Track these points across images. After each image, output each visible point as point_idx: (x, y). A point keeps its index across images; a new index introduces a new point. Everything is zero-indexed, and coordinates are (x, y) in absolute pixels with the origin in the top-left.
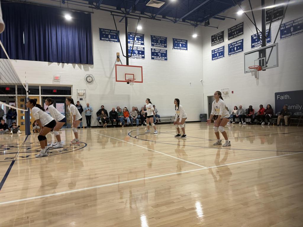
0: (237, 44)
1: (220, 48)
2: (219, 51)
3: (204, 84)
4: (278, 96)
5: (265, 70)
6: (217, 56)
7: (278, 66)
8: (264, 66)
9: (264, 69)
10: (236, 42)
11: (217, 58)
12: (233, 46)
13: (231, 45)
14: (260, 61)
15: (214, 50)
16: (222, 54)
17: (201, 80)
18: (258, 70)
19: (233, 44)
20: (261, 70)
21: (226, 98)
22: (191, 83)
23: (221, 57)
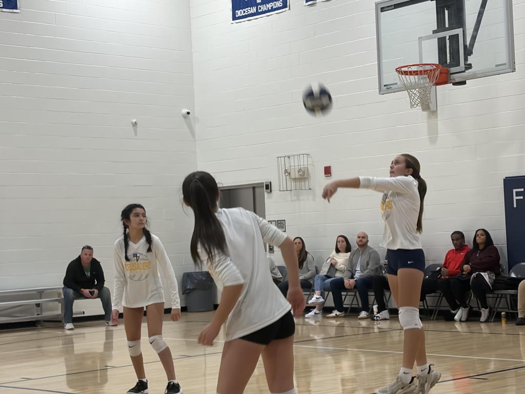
3: (197, 128)
4: (515, 191)
5: (464, 83)
6: (253, 3)
7: (514, 70)
8: (458, 64)
9: (457, 78)
11: (257, 14)
14: (442, 42)
17: (185, 111)
18: (437, 84)
20: (446, 83)
21: (298, 199)
22: (138, 125)
23: (273, 10)
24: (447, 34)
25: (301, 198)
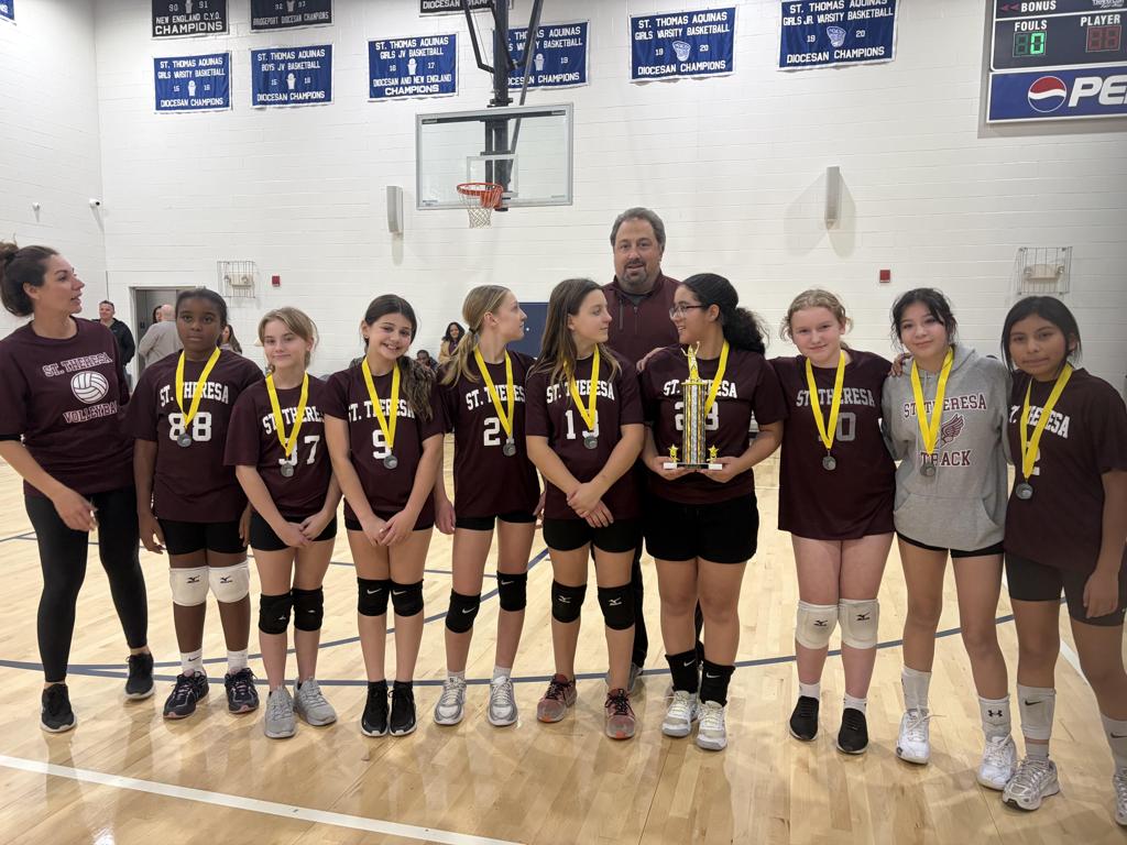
0: (297, 60)
1: (207, 57)
2: (198, 74)
3: (105, 221)
5: (506, 210)
6: (184, 94)
7: (572, 204)
9: (504, 204)
10: (297, 50)
11: (189, 107)
12: (277, 63)
13: (268, 56)
15: (170, 60)
16: (216, 88)
17: (93, 201)
19: (277, 56)
21: (239, 307)
22: (41, 209)
23: (209, 106)
24: (494, 158)
25: (243, 305)
